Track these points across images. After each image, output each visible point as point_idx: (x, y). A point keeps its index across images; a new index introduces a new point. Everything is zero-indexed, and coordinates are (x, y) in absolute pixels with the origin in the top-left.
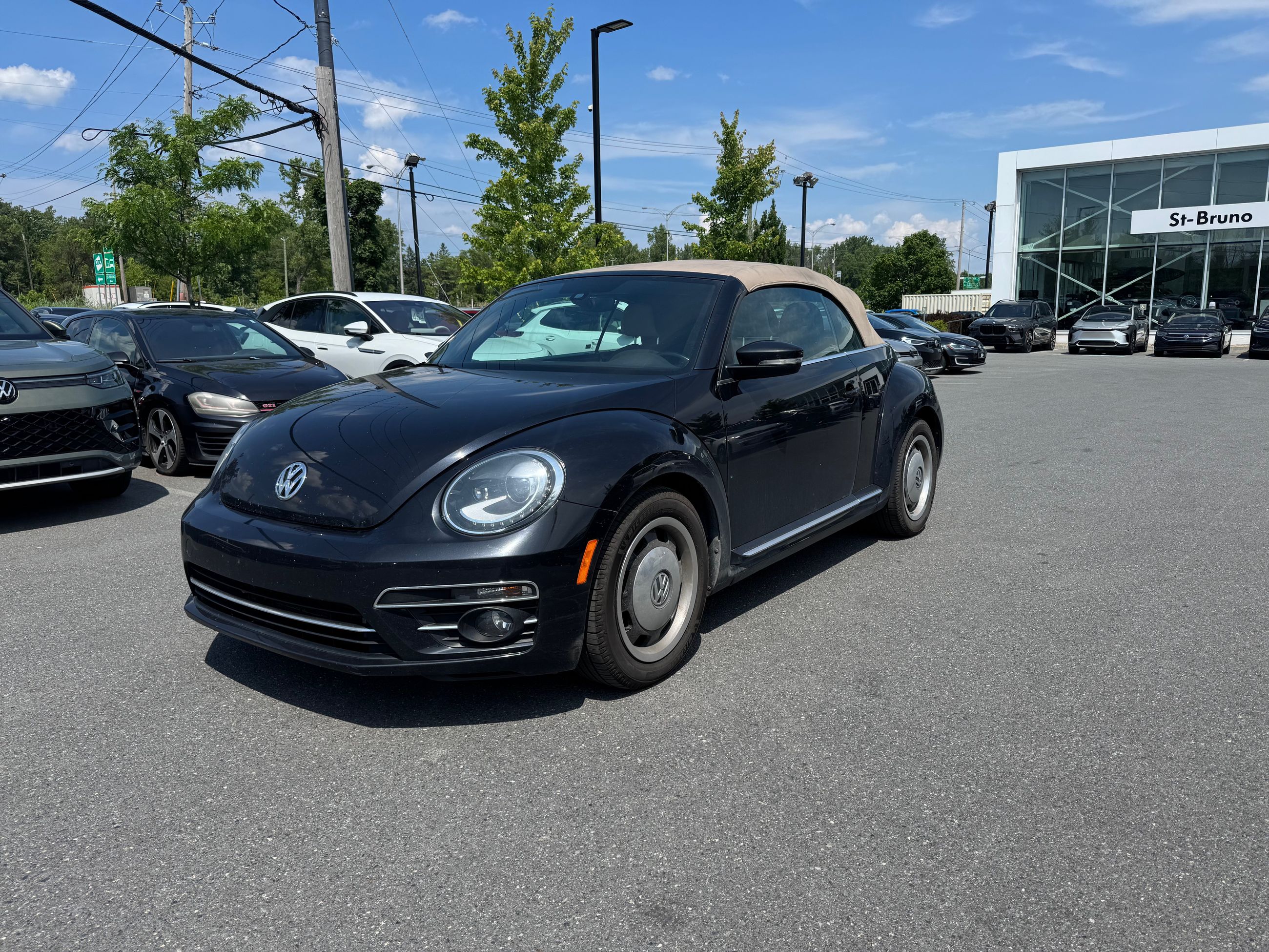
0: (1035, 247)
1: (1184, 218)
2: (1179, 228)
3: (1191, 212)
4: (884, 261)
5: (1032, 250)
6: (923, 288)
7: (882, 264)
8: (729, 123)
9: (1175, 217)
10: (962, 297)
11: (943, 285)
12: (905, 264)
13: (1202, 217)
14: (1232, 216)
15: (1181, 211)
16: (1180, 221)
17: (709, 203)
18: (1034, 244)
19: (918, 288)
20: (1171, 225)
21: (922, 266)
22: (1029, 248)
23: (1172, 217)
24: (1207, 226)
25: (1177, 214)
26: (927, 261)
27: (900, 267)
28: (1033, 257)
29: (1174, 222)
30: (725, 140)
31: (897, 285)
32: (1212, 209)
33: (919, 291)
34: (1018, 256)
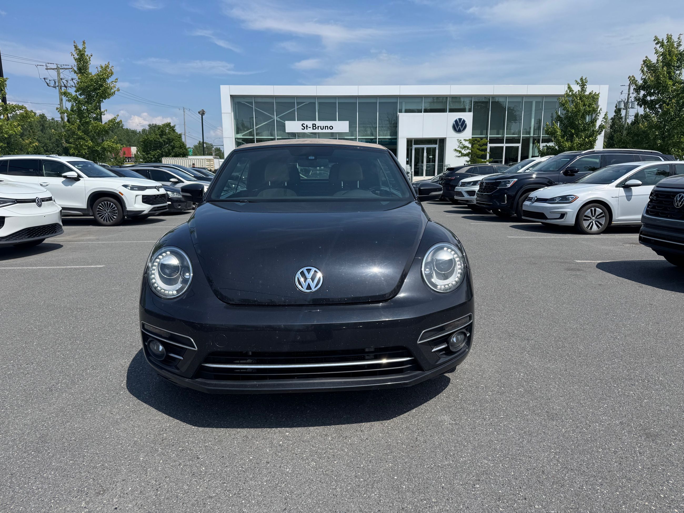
0: (243, 136)
1: (307, 126)
2: (305, 131)
3: (310, 123)
4: (148, 138)
5: (242, 137)
6: (173, 154)
7: (147, 140)
8: (81, 47)
9: (303, 125)
10: (195, 160)
11: (183, 153)
12: (161, 140)
13: (314, 126)
14: (325, 127)
15: (306, 123)
16: (306, 127)
17: (74, 97)
18: (242, 134)
19: (170, 154)
20: (302, 129)
21: (170, 142)
22: (240, 136)
23: (302, 125)
24: (316, 131)
25: (304, 124)
26: (173, 140)
27: (158, 142)
28: (242, 140)
29: (303, 128)
30: (79, 59)
31: (158, 152)
32: (318, 123)
33: (171, 156)
34: (235, 140)
